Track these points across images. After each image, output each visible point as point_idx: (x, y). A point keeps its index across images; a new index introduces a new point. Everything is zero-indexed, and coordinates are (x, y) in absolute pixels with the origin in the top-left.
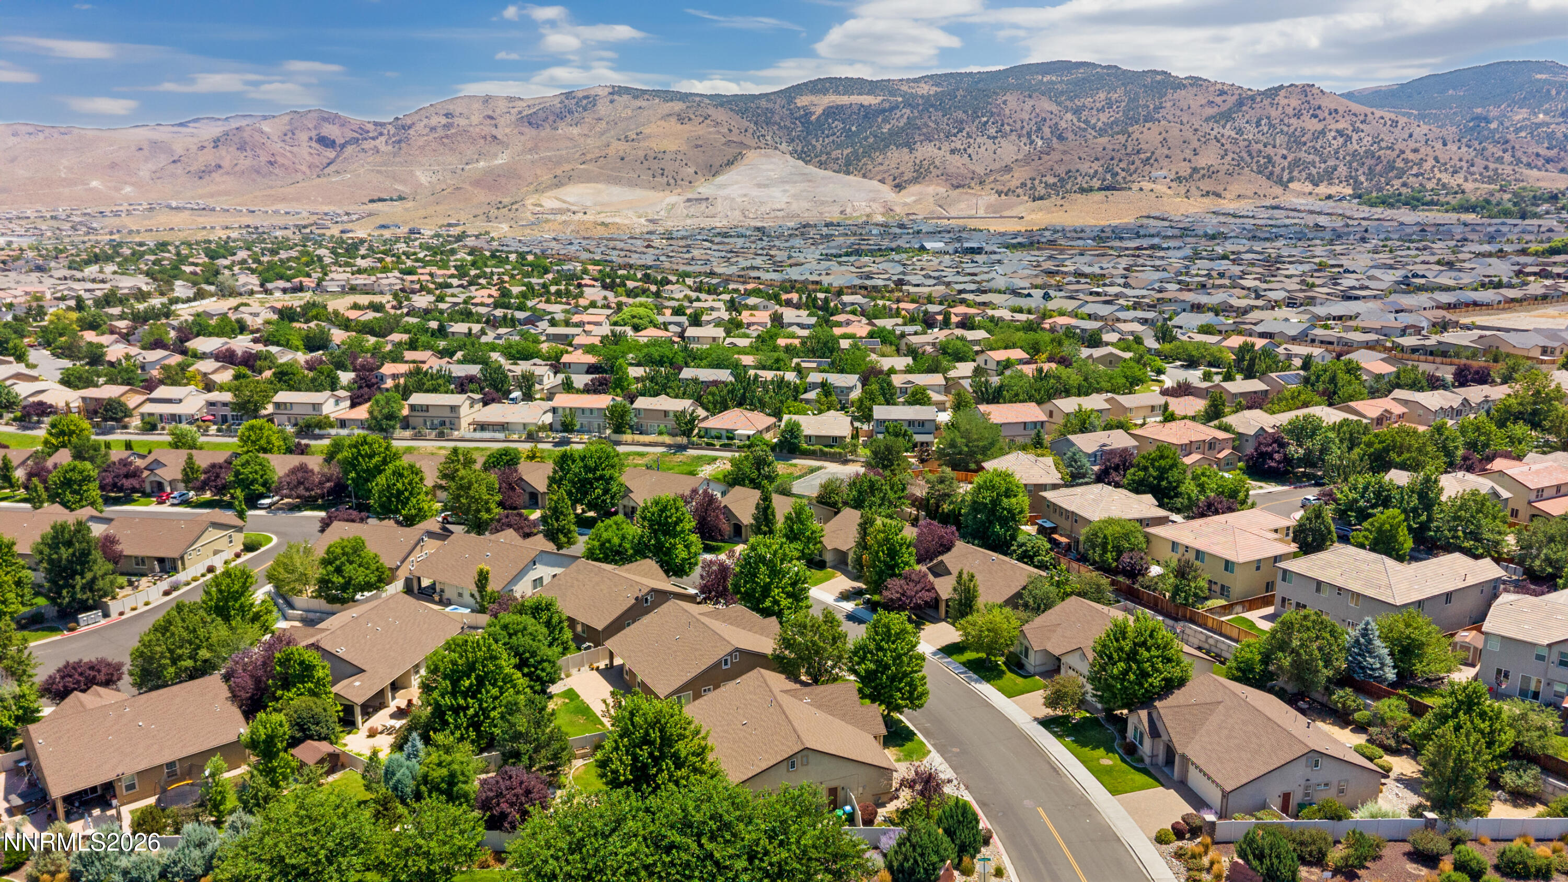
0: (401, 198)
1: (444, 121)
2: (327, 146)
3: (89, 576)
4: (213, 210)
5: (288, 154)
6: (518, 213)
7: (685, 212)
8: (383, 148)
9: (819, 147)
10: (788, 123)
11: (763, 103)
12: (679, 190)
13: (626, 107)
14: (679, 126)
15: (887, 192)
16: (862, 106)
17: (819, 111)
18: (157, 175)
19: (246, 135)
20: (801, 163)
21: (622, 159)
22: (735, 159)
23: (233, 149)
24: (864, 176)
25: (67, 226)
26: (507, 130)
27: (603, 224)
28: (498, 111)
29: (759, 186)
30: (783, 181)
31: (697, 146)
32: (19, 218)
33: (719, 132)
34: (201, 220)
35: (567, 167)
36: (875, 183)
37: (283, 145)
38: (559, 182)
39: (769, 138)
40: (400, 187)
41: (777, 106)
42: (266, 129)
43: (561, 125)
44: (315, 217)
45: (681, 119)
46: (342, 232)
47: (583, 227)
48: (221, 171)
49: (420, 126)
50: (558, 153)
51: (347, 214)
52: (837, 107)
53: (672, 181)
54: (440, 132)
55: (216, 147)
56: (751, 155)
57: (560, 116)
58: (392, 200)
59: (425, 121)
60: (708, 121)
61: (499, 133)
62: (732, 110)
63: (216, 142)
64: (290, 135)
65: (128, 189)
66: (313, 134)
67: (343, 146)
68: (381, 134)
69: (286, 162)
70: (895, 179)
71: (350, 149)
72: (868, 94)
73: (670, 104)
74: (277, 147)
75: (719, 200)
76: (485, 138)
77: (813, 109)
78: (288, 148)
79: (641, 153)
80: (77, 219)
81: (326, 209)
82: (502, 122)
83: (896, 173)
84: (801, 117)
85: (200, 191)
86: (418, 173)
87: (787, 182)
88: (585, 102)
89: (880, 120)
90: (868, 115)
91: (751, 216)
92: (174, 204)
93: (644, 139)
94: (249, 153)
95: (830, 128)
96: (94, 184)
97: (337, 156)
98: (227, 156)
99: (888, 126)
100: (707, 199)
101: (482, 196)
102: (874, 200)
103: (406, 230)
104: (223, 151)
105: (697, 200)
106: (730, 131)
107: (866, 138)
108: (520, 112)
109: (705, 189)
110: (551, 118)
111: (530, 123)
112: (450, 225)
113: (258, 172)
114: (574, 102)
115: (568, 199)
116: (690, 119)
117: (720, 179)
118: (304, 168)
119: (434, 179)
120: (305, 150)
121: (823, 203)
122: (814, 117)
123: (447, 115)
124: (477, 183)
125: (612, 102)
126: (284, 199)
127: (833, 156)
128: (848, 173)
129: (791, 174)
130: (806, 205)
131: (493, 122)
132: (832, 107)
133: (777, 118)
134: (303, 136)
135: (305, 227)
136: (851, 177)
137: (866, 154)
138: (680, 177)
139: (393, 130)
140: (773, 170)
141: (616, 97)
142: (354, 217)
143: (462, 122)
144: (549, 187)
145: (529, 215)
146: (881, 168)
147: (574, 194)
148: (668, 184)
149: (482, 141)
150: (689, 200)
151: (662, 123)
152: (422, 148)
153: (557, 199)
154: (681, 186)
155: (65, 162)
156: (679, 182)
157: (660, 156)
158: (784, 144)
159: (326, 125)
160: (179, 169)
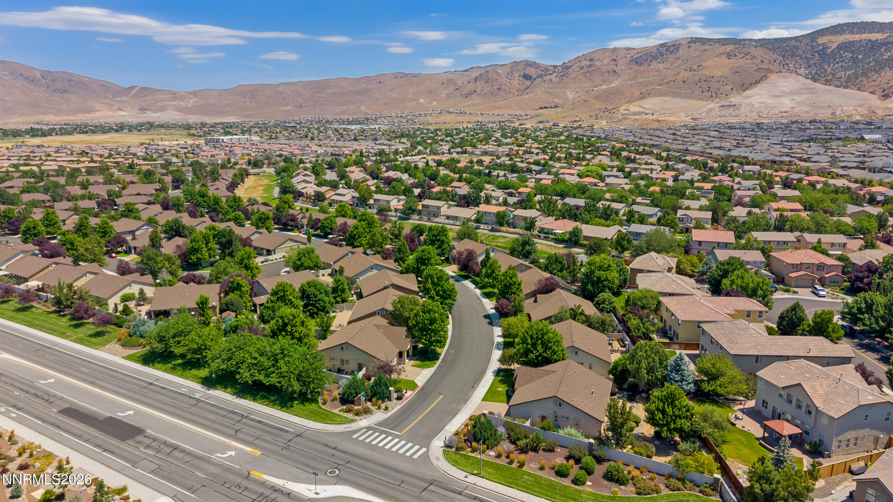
0: (556, 107)
1: (588, 63)
2: (527, 79)
3: (231, 249)
4: (466, 113)
5: (508, 84)
6: (614, 115)
7: (719, 113)
8: (554, 79)
9: (829, 69)
10: (808, 55)
11: (793, 43)
12: (718, 100)
13: (696, 50)
14: (727, 61)
15: (875, 101)
16: (870, 40)
17: (835, 46)
18: (448, 96)
19: (490, 75)
20: (809, 81)
21: (684, 82)
22: (761, 79)
23: (483, 82)
24: (859, 89)
25: (404, 120)
26: (623, 67)
27: (658, 121)
28: (619, 57)
29: (774, 96)
30: (792, 93)
31: (736, 72)
32: (388, 117)
33: (753, 63)
34: (459, 118)
35: (650, 88)
36: (866, 94)
37: (505, 79)
38: (642, 97)
39: (791, 65)
40: (557, 101)
41: (802, 44)
42: (500, 71)
43: (654, 63)
44: (509, 117)
45: (729, 56)
46: (520, 125)
47: (645, 123)
48: (476, 94)
49: (575, 67)
50: (647, 79)
51: (526, 115)
52: (849, 43)
53: (714, 95)
54: (585, 70)
55: (475, 81)
56: (773, 77)
57: (655, 58)
58: (551, 107)
59: (578, 64)
60: (748, 57)
61: (617, 69)
62: (767, 48)
63: (476, 79)
64: (510, 74)
65: (435, 103)
66: (522, 73)
67: (535, 79)
68: (554, 72)
69: (506, 88)
70: (884, 91)
71: (538, 80)
72: (878, 32)
73: (725, 47)
74: (503, 80)
75: (743, 106)
76: (609, 72)
77: (830, 45)
78: (508, 81)
79: (697, 78)
80: (409, 117)
81: (517, 113)
82: (620, 62)
83: (886, 86)
84: (820, 50)
85: (466, 104)
86: (568, 93)
87: (795, 94)
88: (672, 48)
89: (883, 50)
90: (874, 46)
91: (764, 116)
92: (451, 110)
93: (702, 69)
94: (490, 84)
95: (841, 56)
96: (421, 100)
97: (531, 84)
98: (479, 86)
99: (889, 54)
100: (735, 105)
101: (598, 105)
102: (861, 106)
103: (552, 124)
104: (478, 83)
105: (727, 106)
106: (762, 62)
107: (868, 64)
108: (632, 57)
109: (735, 99)
110: (650, 59)
111: (636, 63)
112: (575, 121)
113: (492, 94)
114: (665, 49)
115: (646, 106)
116: (735, 56)
117: (748, 93)
118: (514, 91)
119: (576, 95)
120: (517, 81)
121: (819, 107)
122: (829, 50)
123: (590, 60)
124: (597, 98)
125: (689, 47)
126: (498, 108)
127: (837, 76)
128: (846, 87)
129: (800, 88)
130: (806, 109)
131: (616, 63)
132: (846, 42)
133: (800, 52)
134: (516, 74)
135: (503, 122)
136: (847, 90)
137: (865, 74)
138: (720, 92)
139: (560, 70)
140: (787, 86)
141: (692, 44)
142: (529, 117)
143: (598, 63)
144: (637, 100)
145: (620, 115)
146: (874, 83)
147: (649, 103)
148: (711, 96)
149: (607, 74)
150: (722, 106)
151: (717, 59)
152: (574, 79)
153: (639, 106)
154: (720, 98)
155: (412, 90)
156: (719, 95)
157: (709, 79)
158: (803, 69)
159: (529, 68)
160: (457, 93)
